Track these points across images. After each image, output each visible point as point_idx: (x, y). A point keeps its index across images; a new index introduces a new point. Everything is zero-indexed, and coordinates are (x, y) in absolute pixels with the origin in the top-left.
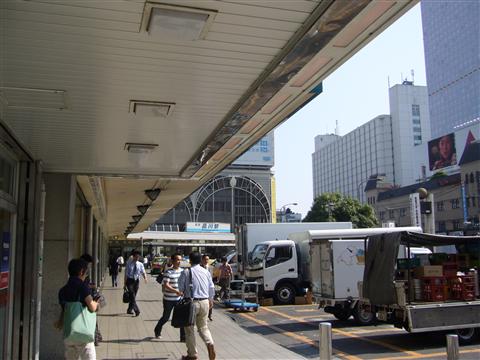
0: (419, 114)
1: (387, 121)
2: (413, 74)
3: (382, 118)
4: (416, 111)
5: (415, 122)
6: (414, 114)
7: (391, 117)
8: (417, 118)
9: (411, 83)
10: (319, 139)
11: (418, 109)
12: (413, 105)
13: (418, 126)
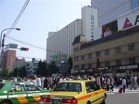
0: (94, 20)
1: (80, 22)
3: (78, 20)
4: (92, 18)
5: (92, 23)
6: (91, 20)
7: (81, 20)
10: (50, 33)
11: (93, 18)
12: (91, 16)
13: (93, 25)
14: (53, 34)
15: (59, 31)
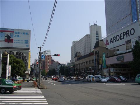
0: (98, 34)
1: (89, 36)
2: (97, 22)
3: (87, 35)
5: (97, 37)
7: (90, 35)
8: (97, 35)
9: (96, 25)
11: (98, 33)
12: (97, 32)
13: (98, 38)
14: (75, 43)
15: (81, 40)
